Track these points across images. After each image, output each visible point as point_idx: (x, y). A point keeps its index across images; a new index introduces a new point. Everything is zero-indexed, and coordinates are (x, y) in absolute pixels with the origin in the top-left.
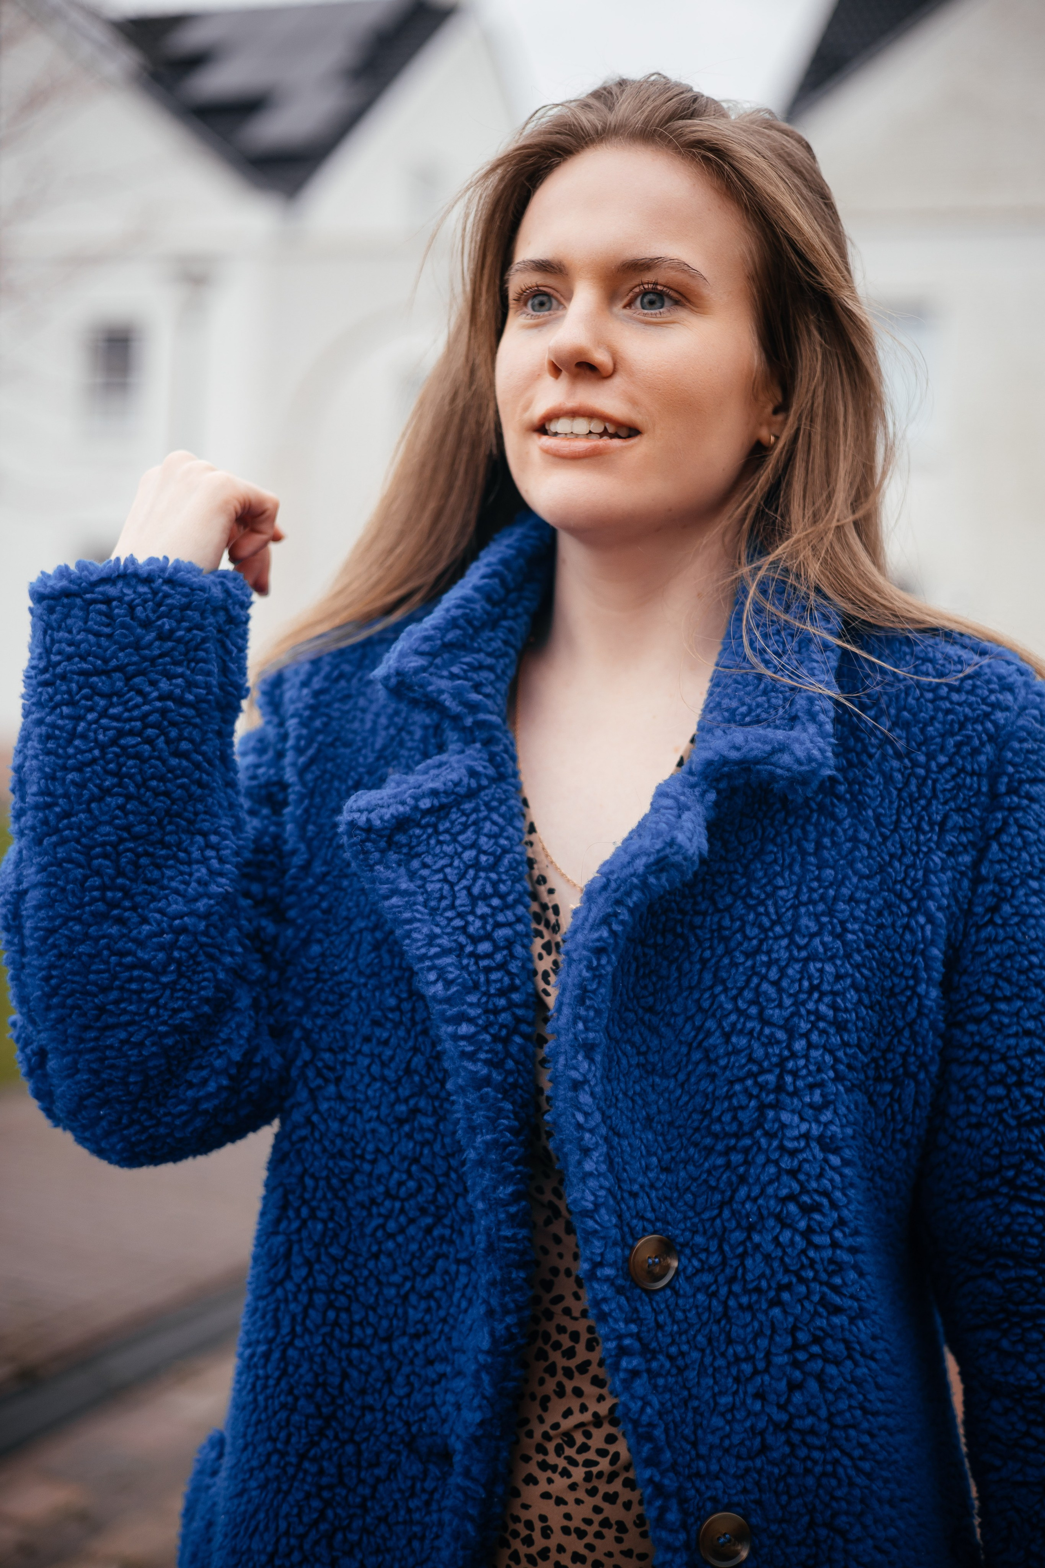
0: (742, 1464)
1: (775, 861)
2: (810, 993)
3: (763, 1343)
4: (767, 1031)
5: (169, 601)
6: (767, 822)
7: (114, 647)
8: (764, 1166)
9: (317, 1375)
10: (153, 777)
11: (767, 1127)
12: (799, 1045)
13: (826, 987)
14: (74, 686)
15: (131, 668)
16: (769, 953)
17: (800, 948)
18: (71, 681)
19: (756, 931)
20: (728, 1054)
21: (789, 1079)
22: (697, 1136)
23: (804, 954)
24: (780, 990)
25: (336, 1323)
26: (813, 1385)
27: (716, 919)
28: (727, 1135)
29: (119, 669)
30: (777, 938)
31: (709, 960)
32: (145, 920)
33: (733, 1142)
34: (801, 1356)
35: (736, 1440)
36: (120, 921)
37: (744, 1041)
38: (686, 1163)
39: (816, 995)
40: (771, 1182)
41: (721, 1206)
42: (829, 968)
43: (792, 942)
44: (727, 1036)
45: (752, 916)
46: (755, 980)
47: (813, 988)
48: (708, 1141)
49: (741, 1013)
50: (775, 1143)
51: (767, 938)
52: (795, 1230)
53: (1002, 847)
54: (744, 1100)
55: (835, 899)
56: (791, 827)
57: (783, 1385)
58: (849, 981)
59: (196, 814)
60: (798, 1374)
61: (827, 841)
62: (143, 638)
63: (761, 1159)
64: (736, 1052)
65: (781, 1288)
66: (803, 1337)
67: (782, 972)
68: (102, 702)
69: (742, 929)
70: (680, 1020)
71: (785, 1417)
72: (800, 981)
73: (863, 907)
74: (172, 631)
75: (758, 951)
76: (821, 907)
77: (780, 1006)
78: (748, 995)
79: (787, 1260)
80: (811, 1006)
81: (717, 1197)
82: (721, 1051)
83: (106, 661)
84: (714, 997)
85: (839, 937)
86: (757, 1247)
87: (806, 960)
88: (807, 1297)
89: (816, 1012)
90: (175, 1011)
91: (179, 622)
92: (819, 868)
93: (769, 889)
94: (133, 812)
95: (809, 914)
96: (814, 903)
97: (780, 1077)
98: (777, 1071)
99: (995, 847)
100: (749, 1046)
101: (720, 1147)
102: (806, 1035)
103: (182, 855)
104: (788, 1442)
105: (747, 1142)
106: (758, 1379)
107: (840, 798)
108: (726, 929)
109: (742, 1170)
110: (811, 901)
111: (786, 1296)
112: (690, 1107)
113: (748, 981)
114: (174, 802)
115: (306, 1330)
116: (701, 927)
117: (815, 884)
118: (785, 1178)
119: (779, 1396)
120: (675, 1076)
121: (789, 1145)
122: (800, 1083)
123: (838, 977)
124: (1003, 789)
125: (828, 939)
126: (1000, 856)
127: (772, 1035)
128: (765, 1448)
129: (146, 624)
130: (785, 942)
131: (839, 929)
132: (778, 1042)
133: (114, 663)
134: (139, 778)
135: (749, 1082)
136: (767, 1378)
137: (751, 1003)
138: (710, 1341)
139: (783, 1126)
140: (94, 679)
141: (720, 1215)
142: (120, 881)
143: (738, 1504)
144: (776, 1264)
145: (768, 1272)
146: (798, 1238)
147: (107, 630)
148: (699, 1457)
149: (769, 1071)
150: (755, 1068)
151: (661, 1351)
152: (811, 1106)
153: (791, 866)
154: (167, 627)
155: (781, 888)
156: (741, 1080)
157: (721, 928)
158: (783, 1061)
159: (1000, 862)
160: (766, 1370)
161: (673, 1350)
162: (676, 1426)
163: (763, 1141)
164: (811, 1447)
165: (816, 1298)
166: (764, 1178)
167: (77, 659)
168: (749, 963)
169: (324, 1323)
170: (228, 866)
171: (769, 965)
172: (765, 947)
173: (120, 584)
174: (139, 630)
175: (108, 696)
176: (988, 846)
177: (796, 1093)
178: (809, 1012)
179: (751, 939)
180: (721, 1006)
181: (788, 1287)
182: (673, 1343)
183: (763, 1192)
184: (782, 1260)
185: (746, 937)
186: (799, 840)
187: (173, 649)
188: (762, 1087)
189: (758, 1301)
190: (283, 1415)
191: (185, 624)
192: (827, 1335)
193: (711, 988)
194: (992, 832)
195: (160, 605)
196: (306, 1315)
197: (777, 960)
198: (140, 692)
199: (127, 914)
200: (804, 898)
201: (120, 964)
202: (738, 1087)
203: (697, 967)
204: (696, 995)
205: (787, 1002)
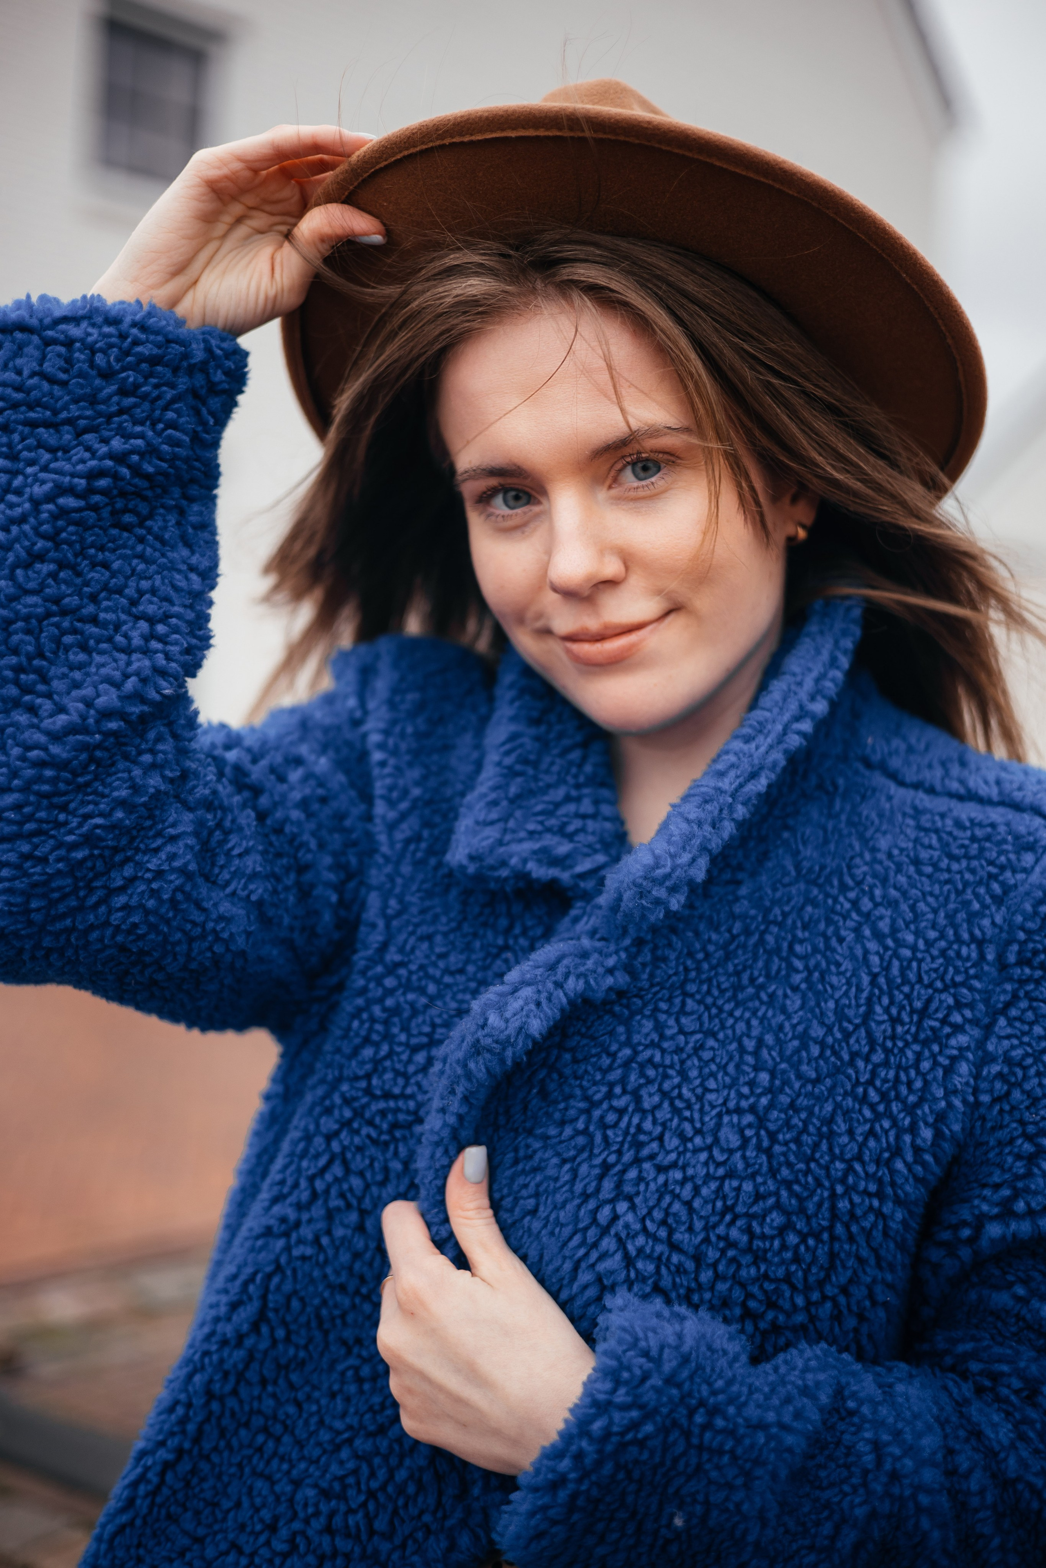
2: (723, 1215)
5: (139, 349)
7: (66, 398)
10: (92, 546)
12: (706, 1276)
13: (740, 1209)
14: (16, 437)
15: (82, 423)
16: (684, 1168)
17: (718, 1165)
18: (13, 432)
23: (721, 1171)
24: (691, 1212)
27: (636, 1120)
29: (70, 421)
30: (696, 1151)
31: (614, 1165)
32: (62, 709)
36: (32, 710)
39: (728, 1218)
42: (748, 1187)
43: (711, 1157)
44: (629, 1261)
46: (667, 1199)
47: (727, 1209)
49: (649, 1235)
51: (686, 1150)
53: (1010, 1022)
55: (769, 1108)
58: (771, 1201)
59: (141, 593)
61: (769, 1039)
62: (101, 389)
64: (639, 1279)
67: (696, 1190)
68: (47, 456)
70: (569, 1232)
72: (714, 1201)
73: (803, 1115)
74: (137, 386)
75: (673, 1165)
76: (749, 1118)
77: (690, 1230)
78: (658, 1215)
80: (721, 1230)
82: (621, 1278)
83: (55, 413)
84: (614, 1211)
85: (765, 1150)
87: (722, 1179)
89: (726, 1238)
90: (87, 817)
91: (146, 378)
92: (755, 1070)
93: (699, 1091)
94: (65, 582)
95: (733, 1125)
96: (743, 1113)
99: (1002, 1022)
100: (654, 1273)
102: (714, 1265)
103: (119, 638)
107: (795, 989)
108: (645, 1133)
110: (739, 1111)
113: (658, 1201)
114: (113, 575)
117: (745, 1090)
123: (758, 1197)
124: (1012, 958)
125: (751, 1154)
126: (1009, 1031)
129: (107, 375)
130: (703, 1156)
131: (766, 1143)
132: (686, 1271)
133: (64, 415)
134: (78, 546)
137: (661, 1224)
140: (41, 430)
142: (36, 662)
147: (63, 376)
153: (727, 1065)
154: (131, 379)
155: (711, 1091)
157: (638, 1131)
159: (1008, 1037)
167: (23, 408)
168: (661, 1179)
170: (173, 665)
171: (682, 1183)
173: (84, 324)
174: (98, 382)
175: (52, 450)
176: (993, 1022)
178: (719, 1237)
179: (668, 1152)
180: (624, 1223)
186: (741, 1036)
187: (135, 406)
191: (153, 381)
193: (612, 1201)
194: (1000, 1006)
195: (127, 353)
197: (692, 1178)
198: (88, 449)
199: (39, 701)
200: (731, 1105)
201: (23, 758)
203: (597, 1171)
204: (592, 1204)
205: (698, 1225)
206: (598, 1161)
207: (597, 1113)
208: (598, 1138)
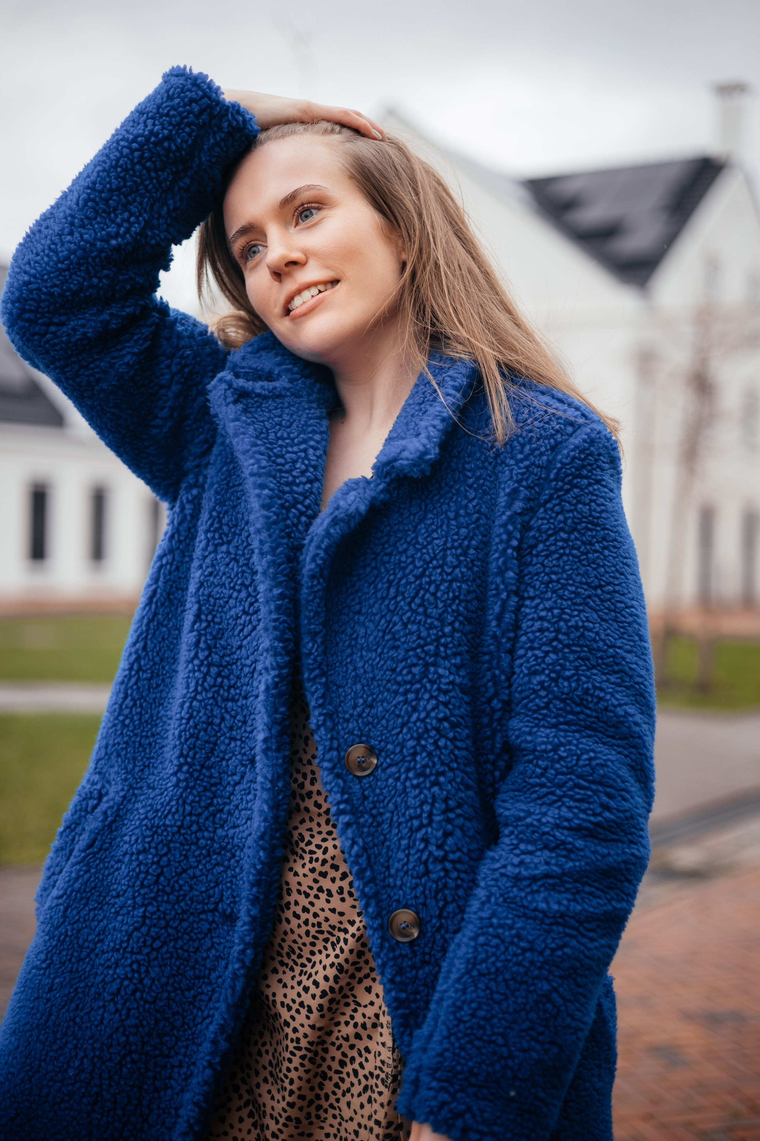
0: (414, 881)
1: (433, 523)
2: (453, 600)
3: (426, 808)
4: (429, 621)
6: (428, 501)
8: (429, 700)
9: (209, 717)
11: (430, 676)
12: (447, 629)
13: (462, 597)
16: (429, 576)
17: (448, 574)
19: (421, 563)
20: (406, 635)
21: (442, 649)
22: (389, 685)
23: (449, 578)
24: (436, 598)
25: (221, 686)
26: (458, 833)
27: (397, 557)
28: (406, 682)
30: (434, 568)
31: (393, 581)
33: (408, 687)
34: (451, 815)
35: (411, 866)
37: (415, 628)
38: (382, 701)
39: (457, 602)
40: (433, 709)
41: (403, 725)
42: (464, 586)
43: (443, 570)
44: (405, 625)
45: (419, 555)
46: (422, 592)
47: (455, 597)
48: (395, 687)
49: (413, 611)
50: (435, 687)
51: (428, 567)
52: (447, 738)
53: (546, 510)
54: (415, 660)
55: (468, 547)
56: (442, 504)
57: (440, 834)
58: (474, 595)
60: (450, 827)
61: (462, 512)
63: (426, 696)
64: (411, 633)
65: (439, 774)
66: (452, 803)
67: (438, 587)
69: (413, 562)
70: (377, 618)
71: (441, 853)
72: (448, 593)
75: (423, 575)
76: (460, 551)
77: (436, 607)
78: (417, 601)
79: (442, 757)
80: (454, 607)
81: (400, 720)
82: (402, 634)
84: (397, 603)
85: (470, 569)
86: (424, 747)
87: (451, 582)
88: (454, 780)
89: (457, 611)
92: (459, 528)
93: (429, 539)
95: (453, 555)
96: (456, 548)
97: (437, 648)
98: (435, 644)
99: (542, 510)
100: (419, 630)
101: (401, 690)
102: (451, 624)
104: (444, 869)
105: (418, 686)
106: (423, 831)
108: (404, 562)
109: (414, 703)
110: (453, 547)
111: (442, 779)
112: (385, 668)
113: (417, 594)
115: (204, 689)
116: (388, 562)
117: (456, 537)
118: (441, 707)
119: (437, 840)
120: (376, 650)
121: (443, 687)
122: (449, 652)
123: (469, 592)
125: (464, 570)
126: (544, 515)
127: (432, 623)
128: (427, 872)
130: (439, 571)
131: (470, 565)
132: (436, 627)
135: (419, 650)
136: (429, 830)
137: (420, 605)
138: (396, 807)
139: (440, 676)
141: (401, 732)
143: (412, 905)
144: (436, 759)
145: (430, 764)
146: (449, 743)
148: (390, 876)
149: (431, 644)
150: (422, 642)
151: (366, 812)
152: (455, 665)
153: (441, 526)
155: (436, 539)
156: (414, 649)
157: (400, 562)
158: (438, 639)
159: (542, 519)
160: (430, 824)
161: (374, 812)
162: (376, 857)
163: (428, 686)
164: (458, 871)
165: (458, 780)
166: (429, 707)
168: (418, 582)
169: (214, 686)
171: (430, 583)
172: (427, 573)
177: (446, 658)
178: (453, 611)
179: (418, 568)
180: (401, 608)
181: (443, 773)
182: (374, 807)
183: (428, 715)
184: (440, 758)
185: (415, 567)
186: (446, 511)
188: (427, 653)
189: (424, 782)
190: (192, 740)
192: (466, 803)
193: (395, 597)
194: (542, 502)
196: (204, 680)
197: (435, 581)
200: (449, 545)
202: (411, 653)
203: (386, 585)
204: (386, 602)
205: (440, 605)
206: (385, 580)
207: (379, 558)
208: (383, 570)
